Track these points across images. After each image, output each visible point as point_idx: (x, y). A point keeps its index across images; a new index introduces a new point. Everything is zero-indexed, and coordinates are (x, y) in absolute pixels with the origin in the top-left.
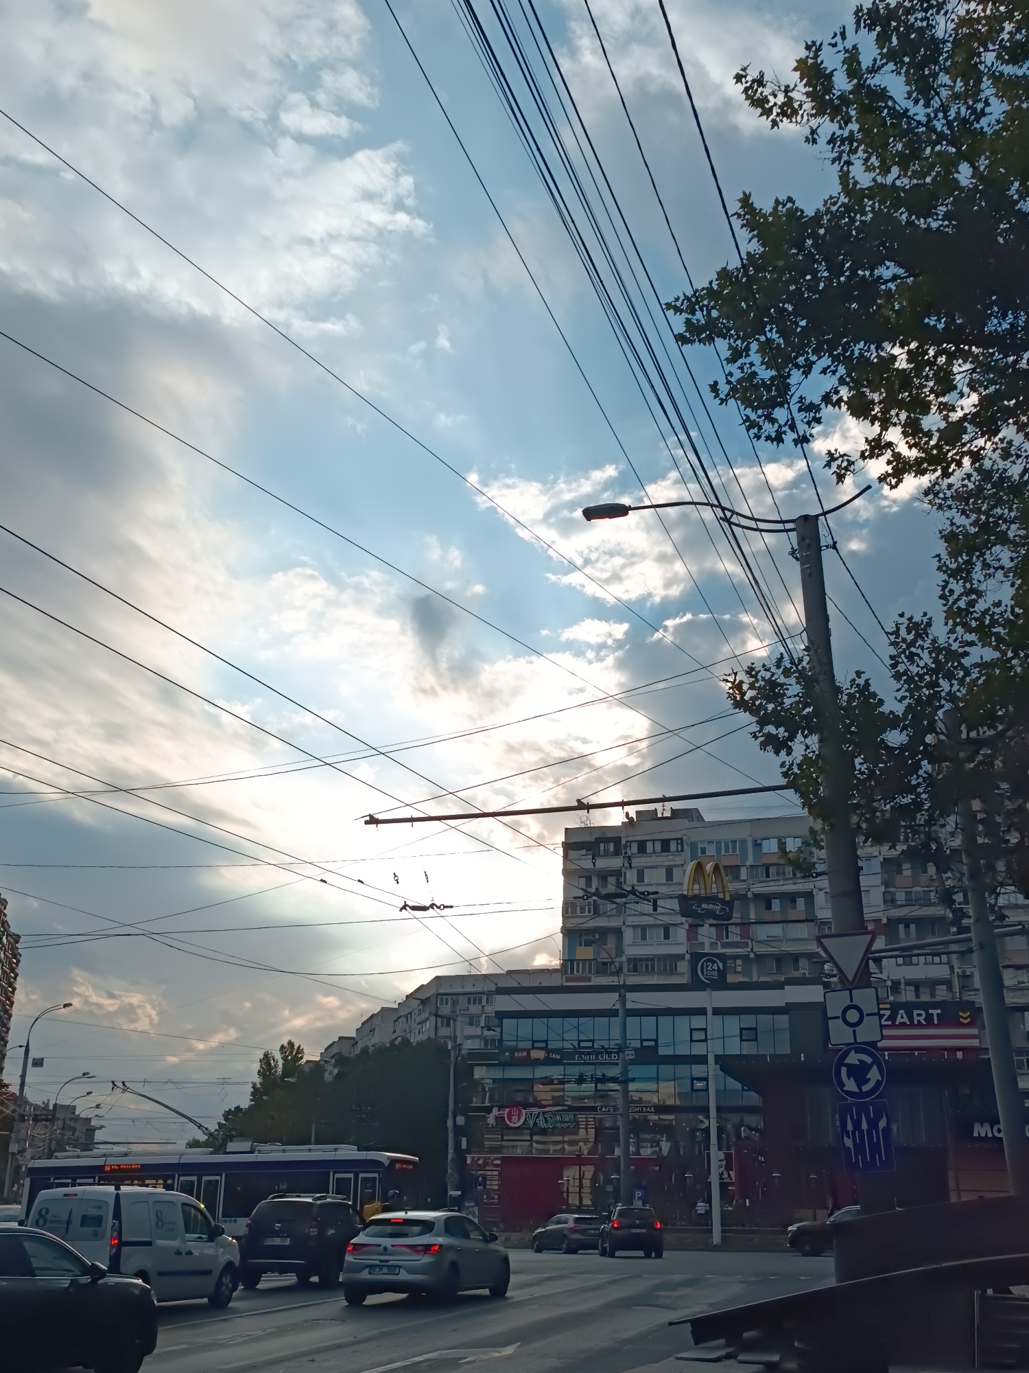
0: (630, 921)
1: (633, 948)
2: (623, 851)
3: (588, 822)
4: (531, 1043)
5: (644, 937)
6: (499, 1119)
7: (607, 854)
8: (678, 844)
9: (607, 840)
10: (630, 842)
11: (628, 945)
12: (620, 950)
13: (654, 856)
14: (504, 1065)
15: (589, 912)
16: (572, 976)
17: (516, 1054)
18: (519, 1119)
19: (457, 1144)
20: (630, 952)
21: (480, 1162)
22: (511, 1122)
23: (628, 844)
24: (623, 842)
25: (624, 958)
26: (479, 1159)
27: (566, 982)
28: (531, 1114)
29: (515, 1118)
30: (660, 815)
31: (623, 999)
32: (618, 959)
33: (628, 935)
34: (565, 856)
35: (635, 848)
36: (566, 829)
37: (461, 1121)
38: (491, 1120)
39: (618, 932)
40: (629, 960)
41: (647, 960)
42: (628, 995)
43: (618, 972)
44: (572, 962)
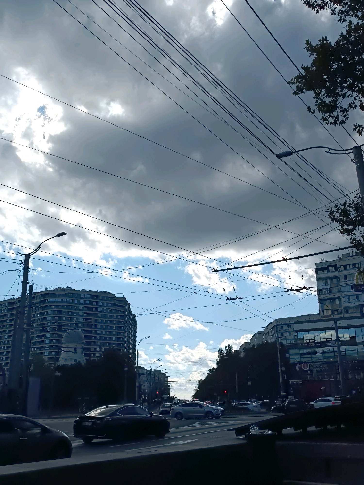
0: (343, 294)
2: (338, 270)
3: (324, 260)
4: (309, 341)
5: (349, 299)
6: (300, 368)
7: (332, 271)
8: (359, 265)
9: (332, 266)
10: (341, 266)
11: (344, 303)
12: (340, 305)
13: (350, 270)
14: (300, 348)
15: (328, 292)
16: (323, 316)
17: (304, 345)
18: (307, 368)
19: (283, 377)
20: (345, 305)
22: (304, 368)
23: (340, 267)
24: (338, 266)
25: (342, 308)
26: (294, 382)
27: (322, 318)
28: (311, 365)
29: (306, 367)
30: (351, 255)
31: (336, 323)
32: (340, 308)
33: (343, 299)
34: (317, 273)
35: (342, 267)
36: (316, 263)
37: (283, 369)
38: (297, 368)
39: (339, 298)
40: (344, 308)
41: (351, 308)
42: (338, 322)
43: (341, 312)
44: (323, 311)
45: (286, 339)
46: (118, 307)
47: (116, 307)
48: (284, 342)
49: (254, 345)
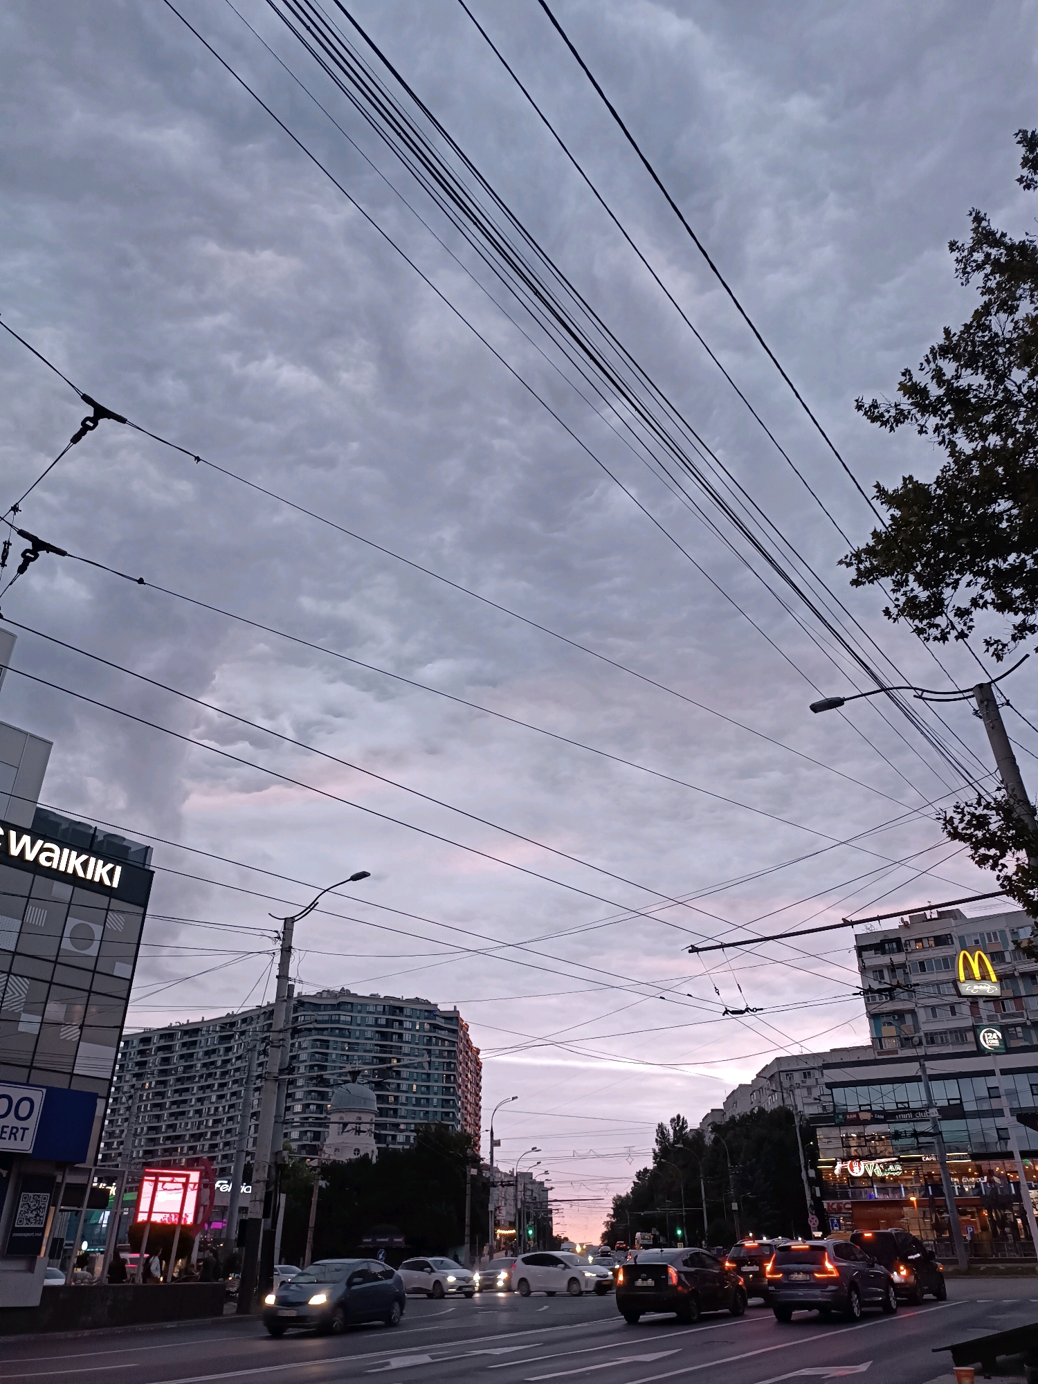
0: (921, 1003)
1: (928, 1025)
4: (857, 1106)
5: (935, 1015)
6: (844, 1170)
7: (892, 952)
11: (923, 1023)
12: (917, 1028)
14: (839, 1125)
15: (886, 999)
16: (881, 1051)
17: (847, 1117)
19: (813, 1193)
20: (927, 1027)
22: (853, 1172)
23: (908, 943)
24: (903, 941)
25: (922, 1034)
27: (877, 1055)
28: (868, 1166)
29: (856, 1169)
30: (929, 918)
31: (923, 1067)
32: (917, 1035)
33: (922, 1015)
34: (859, 957)
35: (913, 945)
36: (856, 936)
38: (837, 1172)
39: (913, 1012)
40: (926, 1035)
41: (941, 1033)
42: (927, 1063)
43: (920, 1043)
44: (880, 1039)
46: (443, 1032)
47: (440, 1031)
49: (733, 1116)
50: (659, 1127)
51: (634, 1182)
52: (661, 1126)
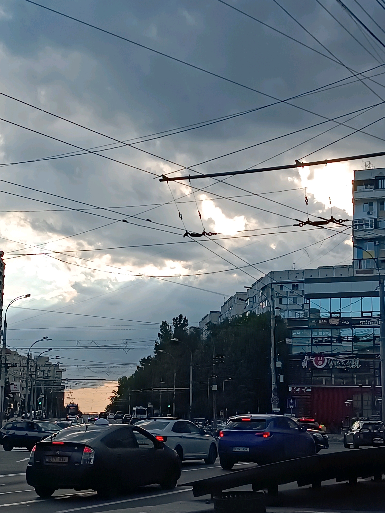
3: (370, 166)
4: (330, 315)
6: (310, 363)
7: (383, 188)
9: (383, 178)
14: (312, 329)
15: (371, 227)
16: (360, 270)
17: (320, 322)
18: (323, 363)
19: (278, 379)
21: (298, 390)
22: (318, 365)
26: (297, 388)
27: (357, 274)
31: (382, 285)
36: (355, 171)
37: (279, 364)
38: (304, 364)
44: (360, 261)
45: (287, 310)
48: (284, 315)
49: (227, 318)
50: (162, 324)
51: (138, 367)
52: (165, 324)
